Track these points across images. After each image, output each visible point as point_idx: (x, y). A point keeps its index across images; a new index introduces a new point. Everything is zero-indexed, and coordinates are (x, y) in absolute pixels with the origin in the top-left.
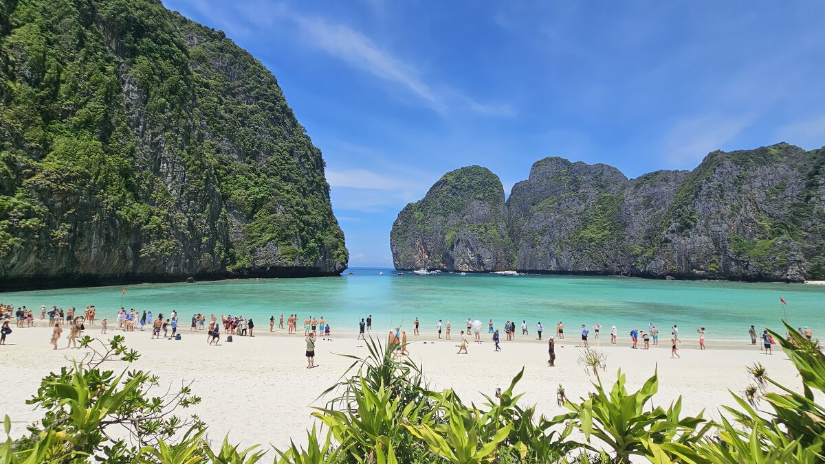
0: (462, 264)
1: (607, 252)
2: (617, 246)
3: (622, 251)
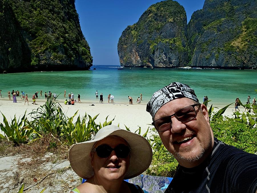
0: (159, 63)
1: (245, 55)
2: (252, 52)
3: (255, 55)
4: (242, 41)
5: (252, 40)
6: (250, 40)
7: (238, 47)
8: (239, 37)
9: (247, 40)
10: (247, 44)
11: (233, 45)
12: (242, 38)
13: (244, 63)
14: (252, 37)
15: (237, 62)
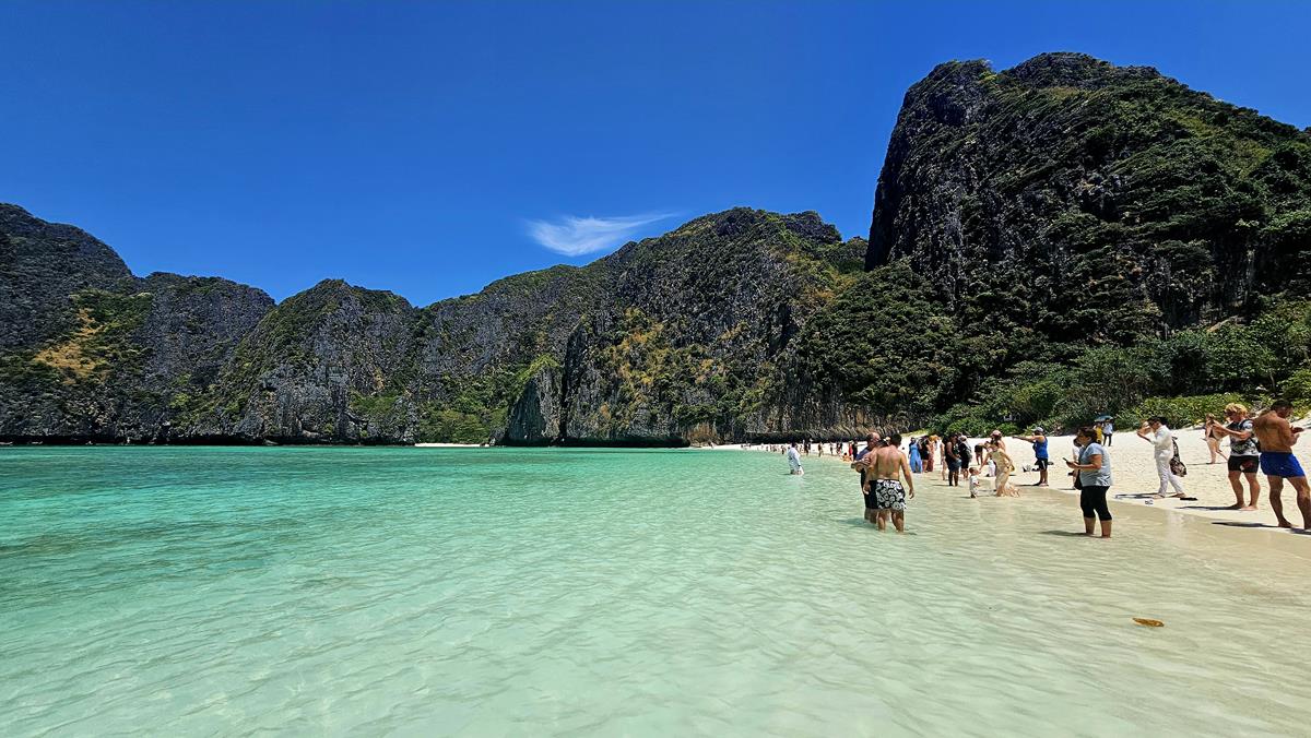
1: (102, 399)
2: (126, 391)
3: (135, 400)
4: (85, 353)
5: (124, 356)
6: (115, 356)
7: (70, 372)
8: (67, 339)
9: (102, 354)
10: (104, 367)
11: (49, 364)
12: (82, 344)
13: (98, 423)
14: (123, 348)
15: (68, 420)
